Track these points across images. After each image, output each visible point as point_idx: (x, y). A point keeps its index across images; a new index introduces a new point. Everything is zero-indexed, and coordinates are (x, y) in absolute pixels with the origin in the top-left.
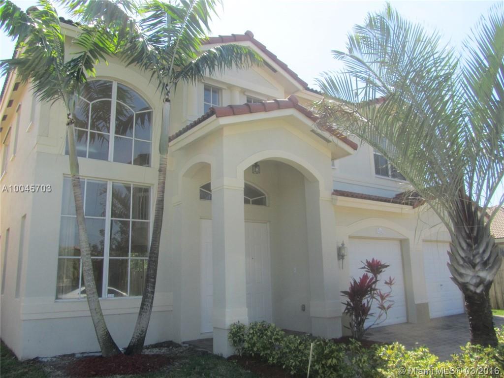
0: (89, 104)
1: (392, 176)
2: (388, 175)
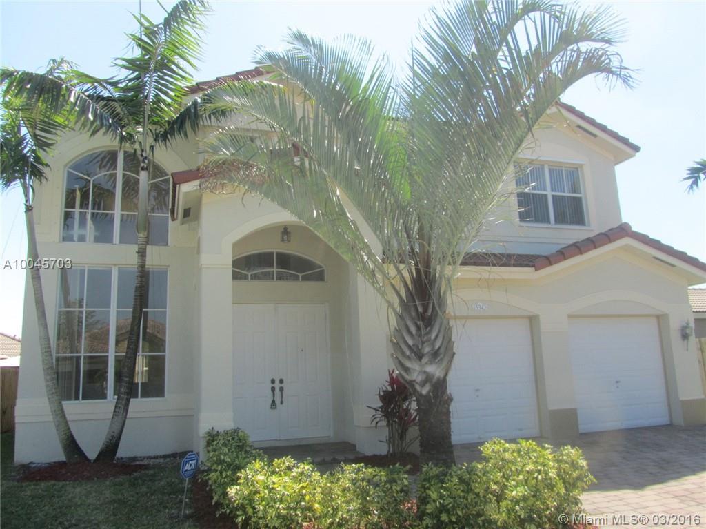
0: (89, 181)
1: (558, 221)
2: (548, 221)
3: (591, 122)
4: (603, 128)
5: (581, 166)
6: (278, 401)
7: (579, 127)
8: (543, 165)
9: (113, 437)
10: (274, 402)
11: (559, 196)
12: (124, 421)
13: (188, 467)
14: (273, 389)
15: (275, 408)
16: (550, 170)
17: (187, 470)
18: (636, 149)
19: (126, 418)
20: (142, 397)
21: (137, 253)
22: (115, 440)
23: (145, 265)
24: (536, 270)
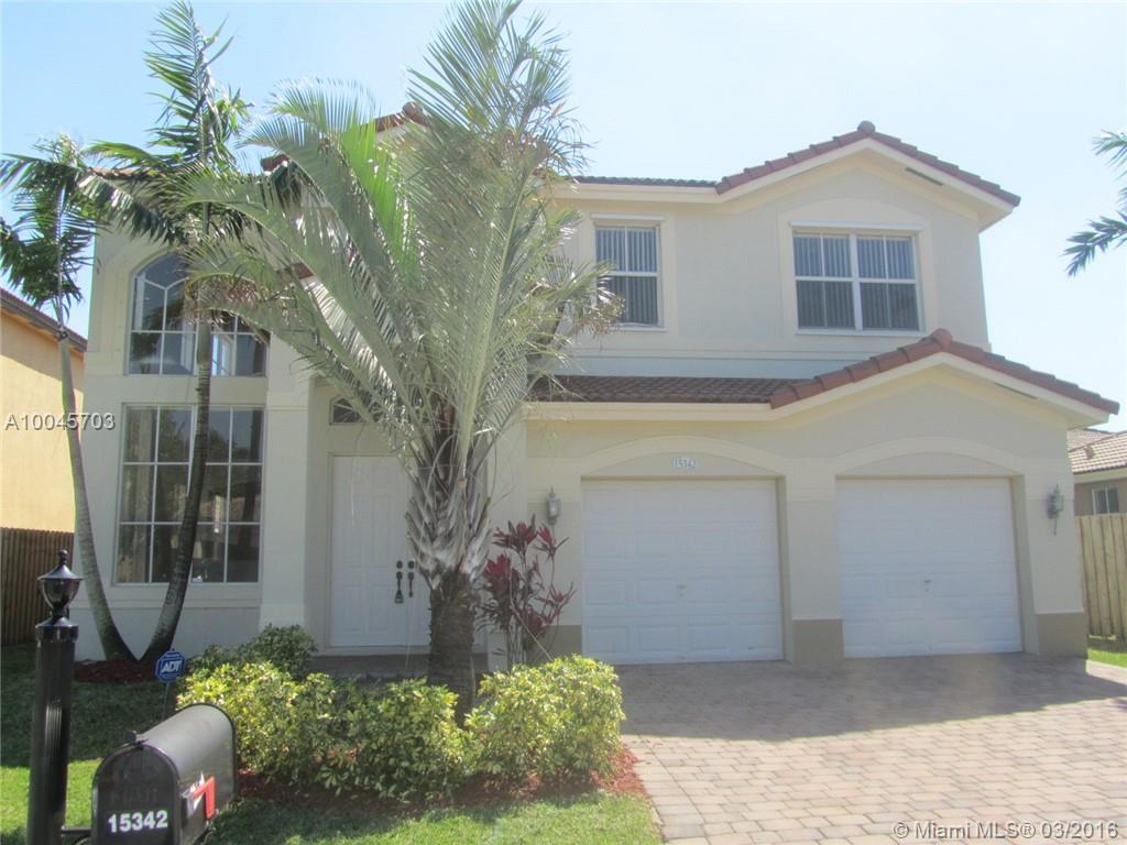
0: (163, 291)
1: (867, 324)
2: (850, 324)
3: (931, 161)
4: (951, 170)
5: (916, 233)
6: (405, 592)
7: (909, 170)
8: (848, 235)
9: (163, 630)
10: (399, 593)
11: (870, 284)
12: (179, 613)
13: (167, 668)
14: (399, 576)
15: (401, 602)
16: (859, 242)
17: (166, 673)
18: (1013, 201)
19: (181, 606)
20: (228, 581)
21: (198, 390)
22: (165, 635)
23: (207, 407)
24: (773, 407)
